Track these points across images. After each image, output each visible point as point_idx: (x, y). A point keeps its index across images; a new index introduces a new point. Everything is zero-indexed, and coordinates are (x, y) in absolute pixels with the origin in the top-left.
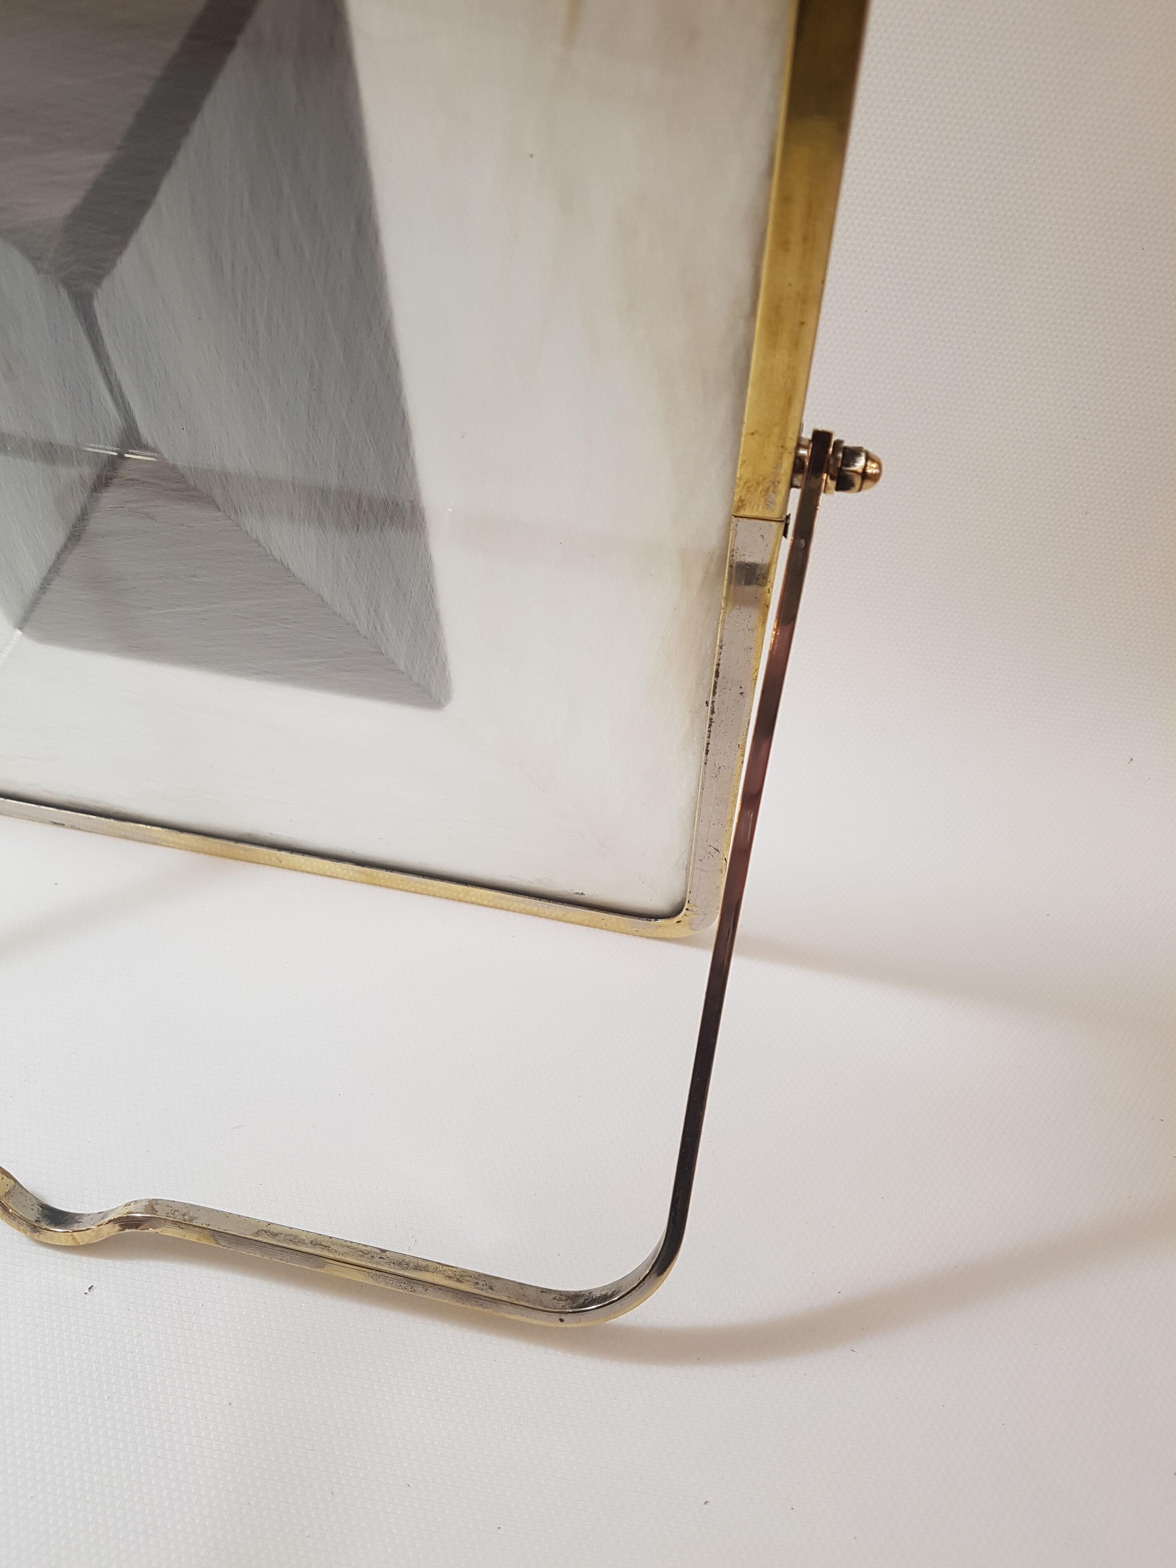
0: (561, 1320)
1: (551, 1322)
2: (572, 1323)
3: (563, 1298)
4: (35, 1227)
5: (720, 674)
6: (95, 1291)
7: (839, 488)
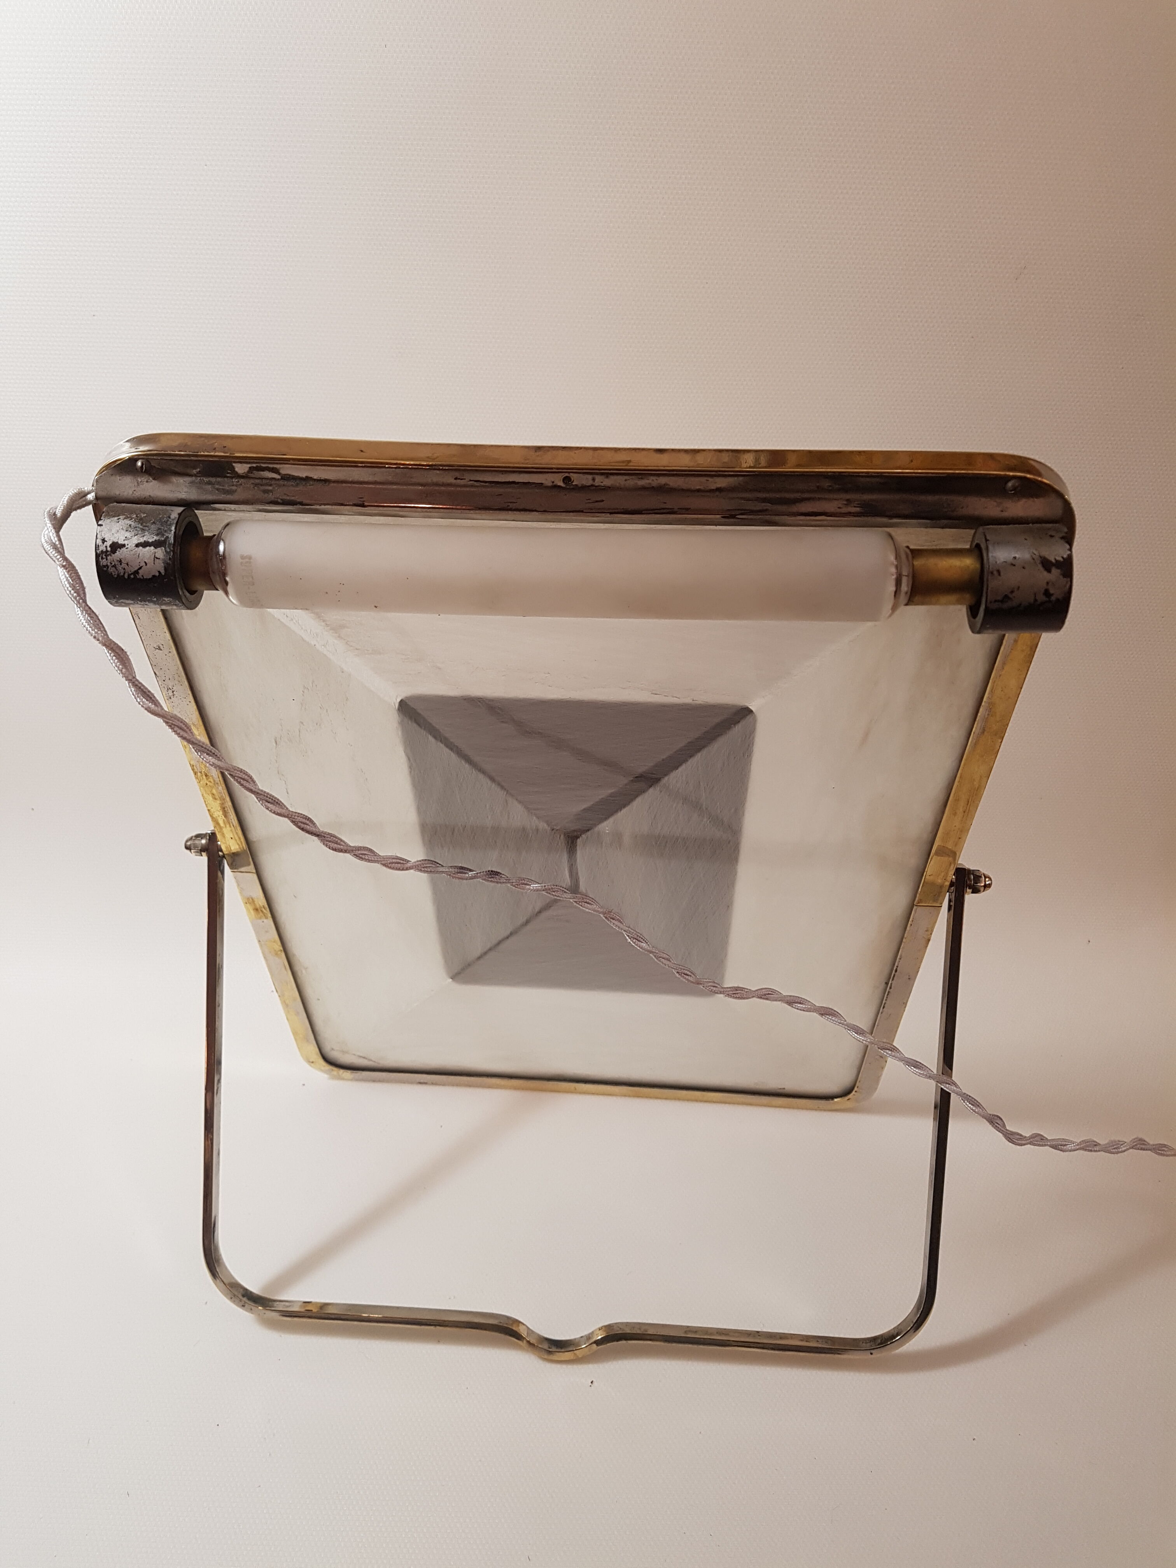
0: (871, 1354)
1: (865, 1356)
2: (878, 1354)
3: (867, 1341)
4: (550, 1351)
5: (898, 971)
6: (595, 1383)
7: (973, 892)
